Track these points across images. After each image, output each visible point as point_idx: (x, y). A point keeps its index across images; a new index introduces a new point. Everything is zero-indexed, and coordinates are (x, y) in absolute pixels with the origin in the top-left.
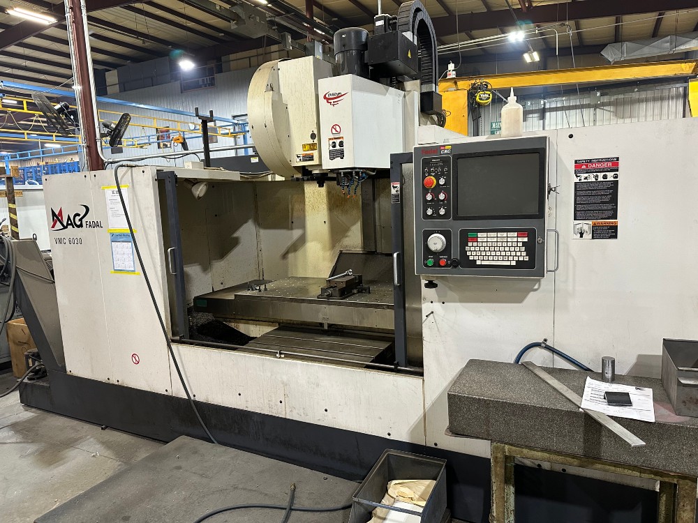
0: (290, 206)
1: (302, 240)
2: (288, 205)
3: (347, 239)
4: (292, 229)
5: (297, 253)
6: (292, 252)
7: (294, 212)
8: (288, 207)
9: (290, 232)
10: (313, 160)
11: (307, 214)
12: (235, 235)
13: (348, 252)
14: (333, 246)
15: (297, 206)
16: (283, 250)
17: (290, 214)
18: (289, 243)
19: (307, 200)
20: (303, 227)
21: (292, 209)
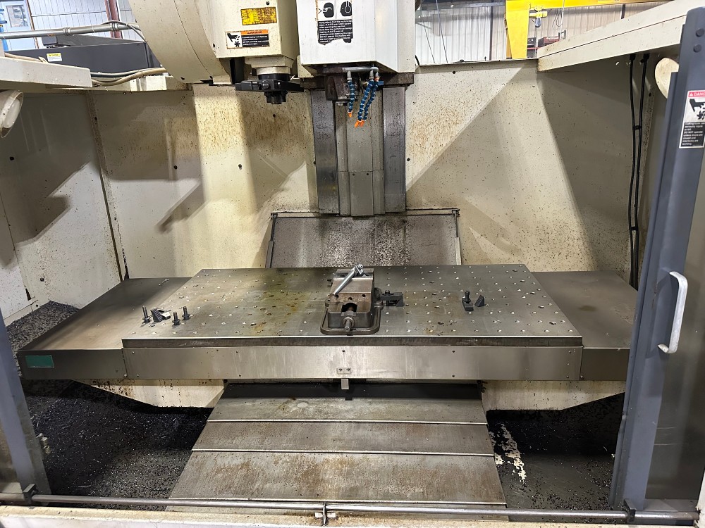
0: (168, 138)
1: (198, 198)
2: (164, 137)
3: (283, 194)
4: (175, 179)
5: (189, 220)
6: (179, 219)
7: (178, 148)
8: (164, 141)
9: (172, 184)
10: (267, 44)
11: (203, 152)
12: (58, 193)
13: (287, 215)
14: (258, 207)
15: (182, 139)
16: (161, 216)
17: (169, 153)
18: (173, 204)
19: (201, 127)
20: (197, 173)
21: (173, 144)
